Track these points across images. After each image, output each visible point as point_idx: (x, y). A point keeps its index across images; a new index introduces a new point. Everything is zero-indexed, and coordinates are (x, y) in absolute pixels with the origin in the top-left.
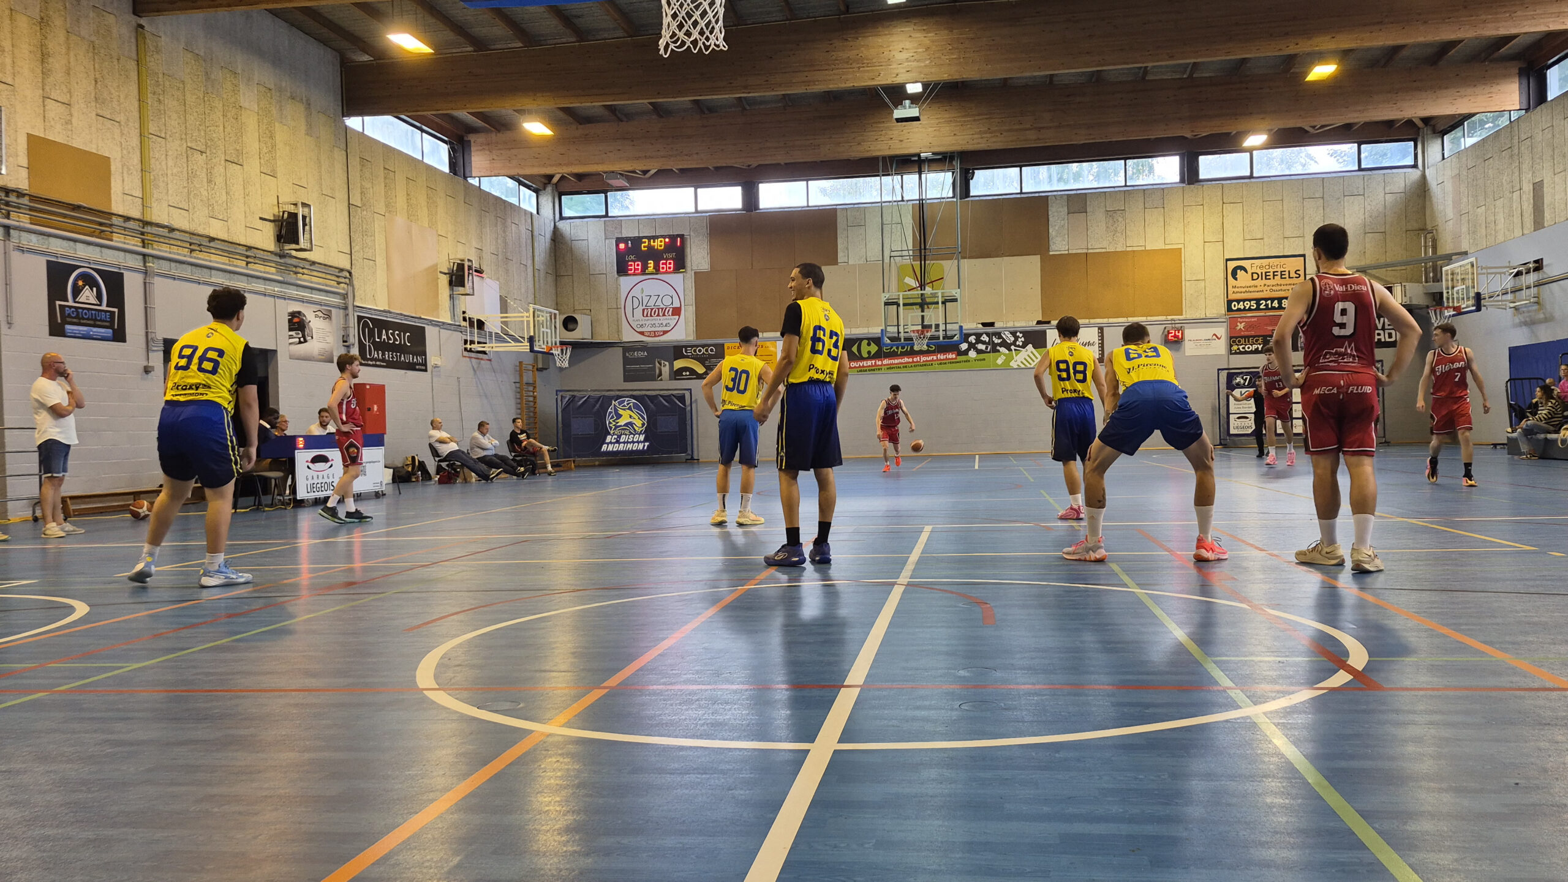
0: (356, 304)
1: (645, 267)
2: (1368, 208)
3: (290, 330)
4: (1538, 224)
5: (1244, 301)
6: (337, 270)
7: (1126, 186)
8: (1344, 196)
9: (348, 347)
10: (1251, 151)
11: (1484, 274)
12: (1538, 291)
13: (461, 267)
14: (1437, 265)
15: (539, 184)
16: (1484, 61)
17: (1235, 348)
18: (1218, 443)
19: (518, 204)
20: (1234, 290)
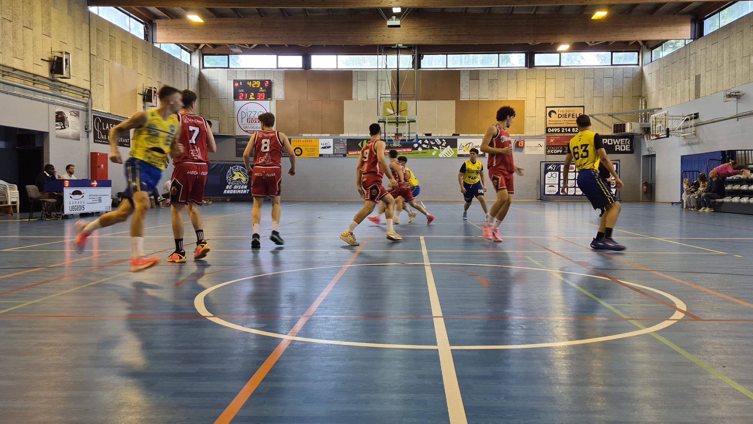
0: (92, 109)
1: (249, 97)
2: (615, 84)
3: (56, 121)
4: (697, 95)
5: (554, 128)
6: (83, 90)
7: (499, 67)
8: (604, 78)
9: (88, 132)
10: (560, 53)
11: (671, 119)
12: (696, 128)
13: (150, 91)
14: (646, 114)
15: (192, 48)
16: (675, 14)
17: (549, 151)
18: (539, 199)
19: (180, 59)
20: (550, 122)
